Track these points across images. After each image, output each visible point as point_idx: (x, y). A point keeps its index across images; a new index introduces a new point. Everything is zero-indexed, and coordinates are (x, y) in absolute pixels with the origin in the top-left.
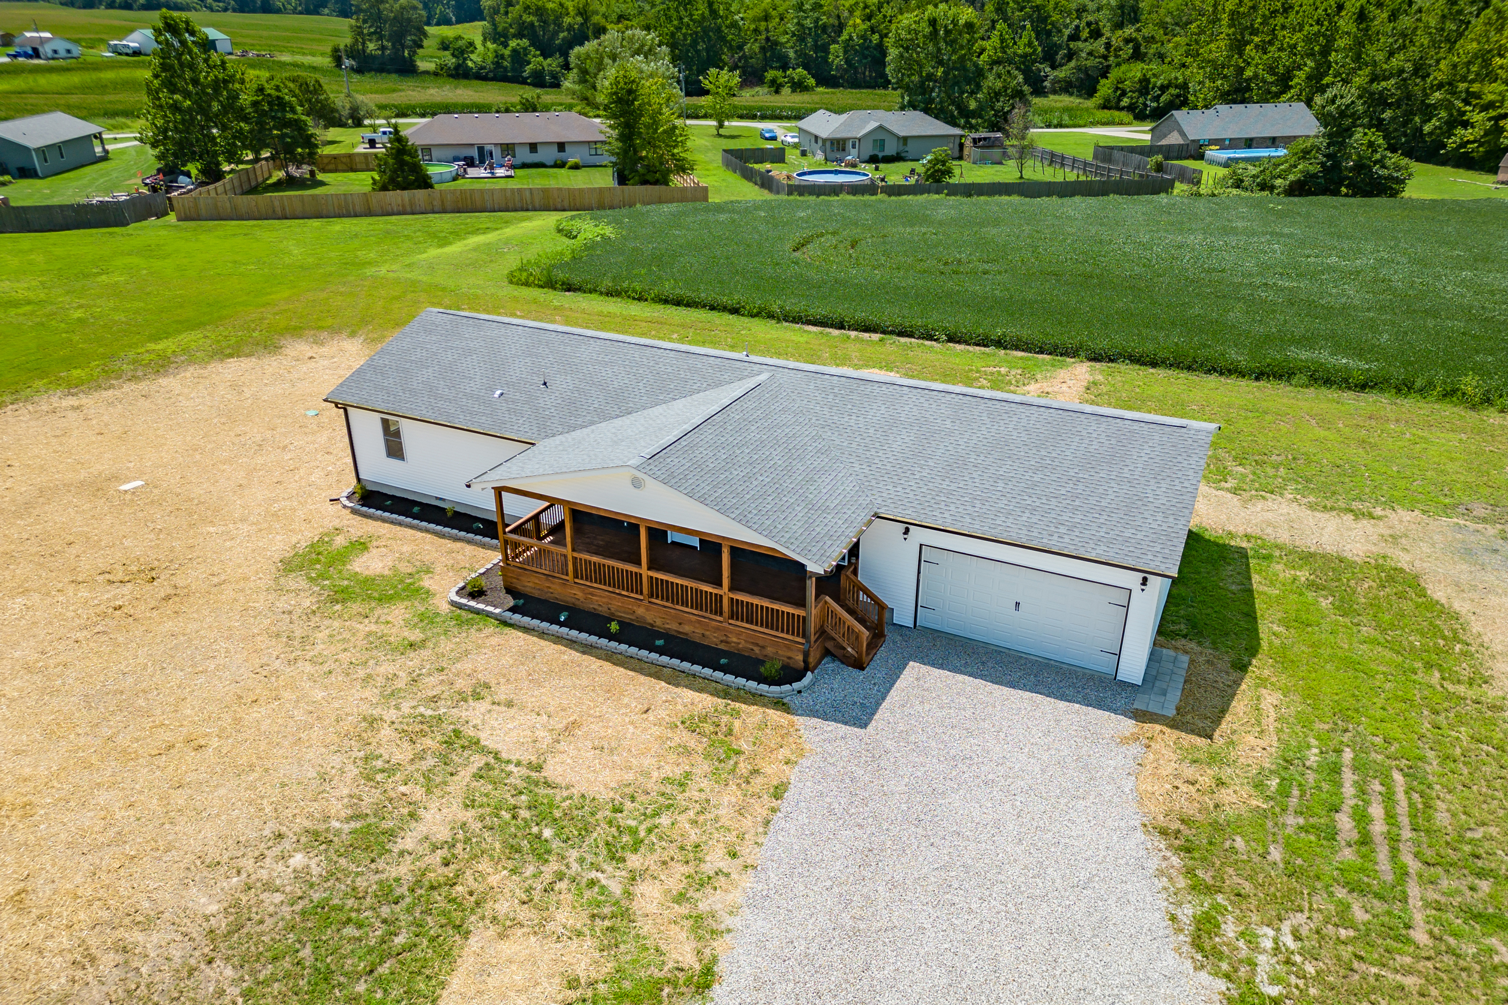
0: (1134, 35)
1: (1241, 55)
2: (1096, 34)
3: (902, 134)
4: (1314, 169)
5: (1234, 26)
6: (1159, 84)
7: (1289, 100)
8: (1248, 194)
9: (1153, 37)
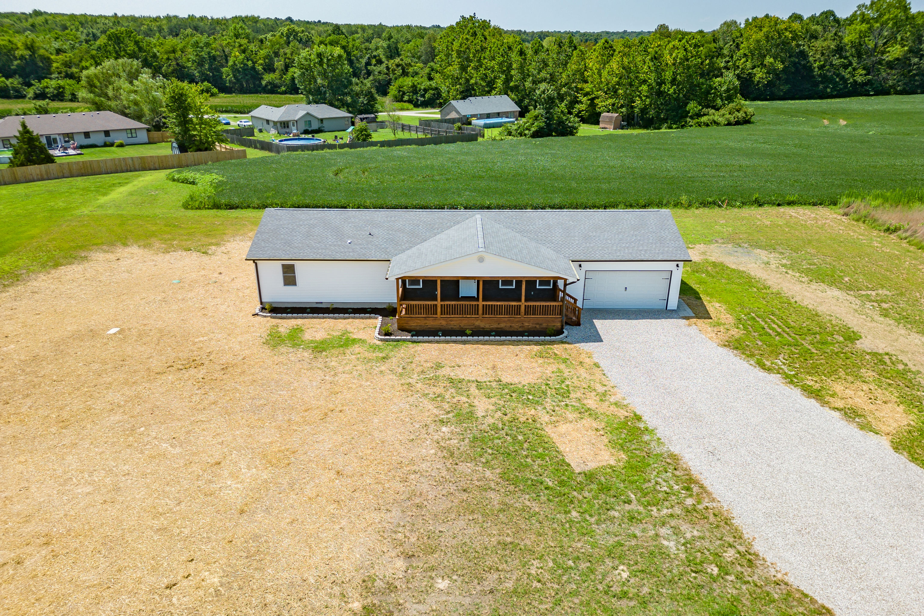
0: (401, 62)
1: (466, 73)
2: (380, 62)
3: (320, 117)
4: (542, 125)
5: (460, 58)
6: (422, 88)
7: (496, 94)
8: (516, 138)
9: (410, 64)
